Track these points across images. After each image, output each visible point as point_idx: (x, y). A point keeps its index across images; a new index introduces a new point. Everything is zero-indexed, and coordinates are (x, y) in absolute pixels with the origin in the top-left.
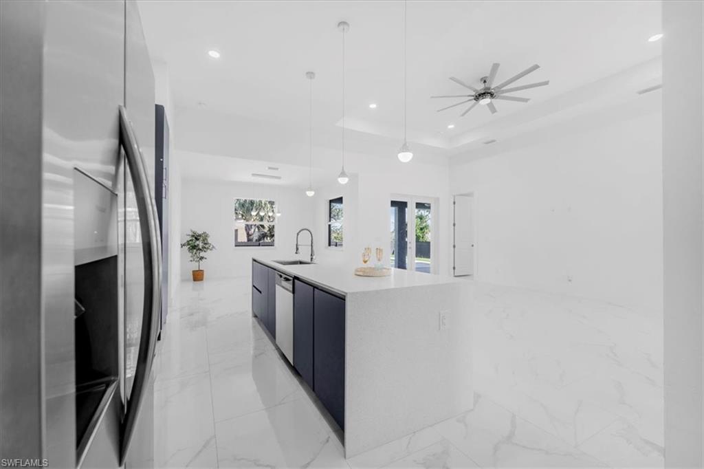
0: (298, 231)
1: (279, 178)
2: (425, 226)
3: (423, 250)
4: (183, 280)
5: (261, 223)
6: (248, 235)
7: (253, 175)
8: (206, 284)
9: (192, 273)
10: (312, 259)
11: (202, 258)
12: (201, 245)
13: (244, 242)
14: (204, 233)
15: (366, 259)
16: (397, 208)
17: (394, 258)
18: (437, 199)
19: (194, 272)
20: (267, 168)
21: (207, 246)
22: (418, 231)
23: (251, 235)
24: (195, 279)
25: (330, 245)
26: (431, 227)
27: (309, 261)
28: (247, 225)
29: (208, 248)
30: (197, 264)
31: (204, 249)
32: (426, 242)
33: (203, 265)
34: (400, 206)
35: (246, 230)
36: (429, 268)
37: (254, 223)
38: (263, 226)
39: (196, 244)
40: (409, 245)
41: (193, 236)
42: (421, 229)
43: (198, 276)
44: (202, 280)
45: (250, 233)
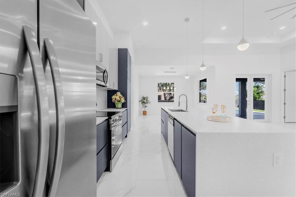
0: (180, 96)
1: (175, 72)
2: (261, 92)
3: (259, 105)
4: (140, 115)
5: (170, 92)
6: (165, 97)
7: (165, 72)
8: (147, 117)
9: (142, 112)
10: (187, 109)
11: (146, 106)
12: (146, 101)
13: (163, 100)
14: (147, 97)
15: (214, 112)
16: (240, 82)
17: (238, 109)
18: (271, 75)
19: (143, 112)
20: (170, 68)
21: (148, 102)
22: (256, 94)
23: (166, 98)
24: (144, 114)
25: (200, 102)
26: (265, 92)
27: (185, 110)
28: (164, 93)
29: (148, 103)
30: (144, 109)
31: (147, 103)
32: (261, 101)
33: (147, 109)
34: (243, 81)
35: (164, 95)
36: (264, 116)
37: (167, 92)
38: (171, 94)
39: (144, 101)
40: (248, 103)
41: (143, 98)
42: (258, 93)
43: (145, 113)
44: (146, 115)
45: (166, 96)
